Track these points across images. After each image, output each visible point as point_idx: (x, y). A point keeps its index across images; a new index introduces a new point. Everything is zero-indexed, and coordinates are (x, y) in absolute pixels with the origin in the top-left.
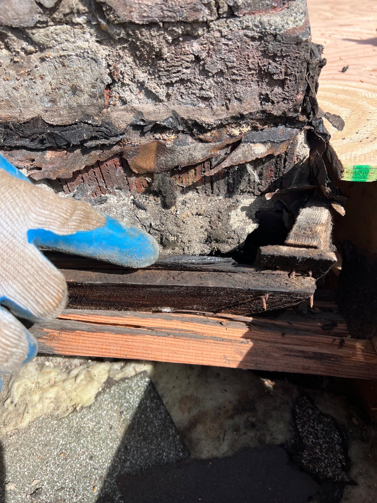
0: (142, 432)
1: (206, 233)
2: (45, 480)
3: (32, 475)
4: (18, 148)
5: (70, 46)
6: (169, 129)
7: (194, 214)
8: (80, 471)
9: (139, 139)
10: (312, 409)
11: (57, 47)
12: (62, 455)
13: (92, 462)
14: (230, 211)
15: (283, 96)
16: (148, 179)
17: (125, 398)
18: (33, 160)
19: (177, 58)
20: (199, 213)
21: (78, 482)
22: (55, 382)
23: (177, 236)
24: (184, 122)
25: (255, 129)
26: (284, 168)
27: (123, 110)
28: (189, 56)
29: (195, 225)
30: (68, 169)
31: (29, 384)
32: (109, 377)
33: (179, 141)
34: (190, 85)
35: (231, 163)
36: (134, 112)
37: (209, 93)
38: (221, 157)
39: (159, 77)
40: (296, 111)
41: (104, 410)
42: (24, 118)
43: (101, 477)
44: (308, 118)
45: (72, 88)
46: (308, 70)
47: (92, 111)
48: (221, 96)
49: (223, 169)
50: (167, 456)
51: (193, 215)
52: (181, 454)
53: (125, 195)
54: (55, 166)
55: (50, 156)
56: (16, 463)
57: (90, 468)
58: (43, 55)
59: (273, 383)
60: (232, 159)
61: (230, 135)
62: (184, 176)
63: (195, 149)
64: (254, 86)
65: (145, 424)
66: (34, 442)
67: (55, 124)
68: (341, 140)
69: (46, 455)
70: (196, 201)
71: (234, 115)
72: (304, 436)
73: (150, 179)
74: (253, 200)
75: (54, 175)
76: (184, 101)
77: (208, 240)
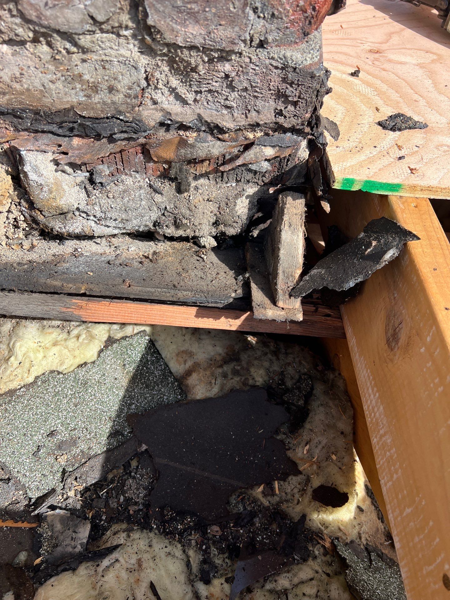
0: (144, 381)
1: (215, 217)
4: (43, 132)
5: (113, 53)
6: (193, 128)
8: (91, 414)
9: (164, 134)
11: (101, 52)
13: (100, 407)
14: (237, 198)
15: (295, 113)
16: (166, 166)
17: (127, 354)
18: (60, 146)
19: (209, 73)
20: (209, 199)
21: (89, 423)
23: (190, 219)
24: (208, 124)
25: (267, 134)
26: (287, 165)
27: (153, 109)
28: (220, 73)
29: (206, 210)
30: (93, 155)
32: (109, 337)
33: (200, 139)
34: (216, 95)
35: (245, 162)
36: (163, 112)
37: (232, 103)
38: (235, 154)
39: (190, 85)
40: (303, 125)
41: (108, 365)
42: (56, 108)
43: (110, 418)
44: (312, 130)
45: (109, 87)
46: (317, 96)
47: (125, 108)
48: (242, 106)
49: (237, 166)
50: (167, 399)
51: (204, 200)
52: (179, 397)
53: (141, 177)
54: (81, 152)
55: (77, 142)
57: (99, 411)
58: (85, 57)
59: (256, 339)
60: (245, 158)
61: (245, 138)
62: (198, 166)
63: (213, 146)
64: (272, 102)
65: (147, 374)
67: (87, 116)
68: (335, 148)
70: (207, 187)
71: (251, 123)
73: (168, 167)
74: (257, 189)
75: (80, 160)
76: (209, 107)
77: (216, 224)
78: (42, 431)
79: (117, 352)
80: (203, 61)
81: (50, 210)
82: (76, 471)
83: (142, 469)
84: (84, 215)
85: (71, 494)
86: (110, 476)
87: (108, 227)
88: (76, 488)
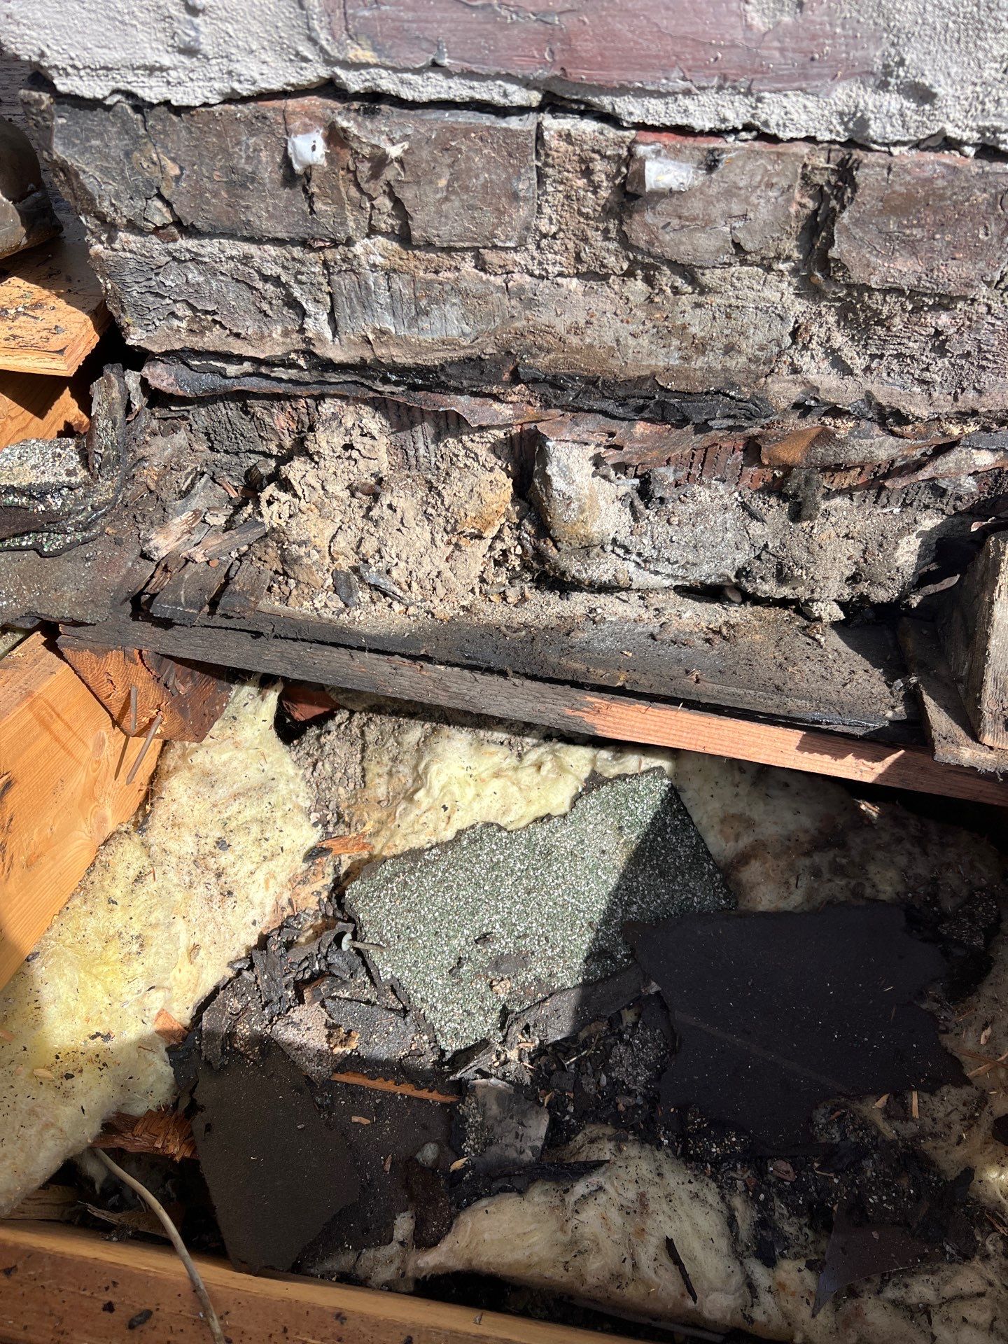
0: (657, 864)
1: (853, 568)
4: (590, 411)
5: (751, 294)
6: (851, 414)
7: (841, 535)
8: (555, 911)
9: (797, 421)
11: (731, 294)
13: (573, 901)
14: (901, 536)
16: (778, 473)
17: (627, 807)
18: (612, 435)
19: (907, 328)
20: (849, 535)
21: (552, 928)
22: (501, 770)
23: (807, 569)
24: (880, 408)
25: (986, 429)
27: (788, 381)
28: (927, 329)
29: (840, 554)
30: (664, 452)
32: (594, 773)
33: (859, 432)
34: (909, 362)
35: (934, 475)
36: (806, 386)
37: (934, 376)
39: (865, 346)
41: (590, 823)
42: (626, 375)
45: (726, 346)
47: (742, 379)
48: (952, 382)
50: (699, 903)
51: (838, 536)
52: (723, 902)
53: (726, 490)
54: (645, 446)
55: (642, 430)
58: (702, 299)
59: (877, 809)
60: (936, 469)
61: (943, 433)
62: (839, 476)
63: (879, 445)
65: (663, 851)
67: (673, 389)
70: (846, 513)
71: (962, 409)
73: (782, 474)
74: (940, 521)
75: (639, 458)
76: (890, 381)
77: (854, 579)
78: (466, 932)
79: (608, 803)
80: (904, 310)
81: (572, 540)
82: (528, 1013)
83: (644, 1029)
84: (621, 552)
85: (513, 1055)
86: (583, 1035)
87: (657, 573)
88: (521, 1045)
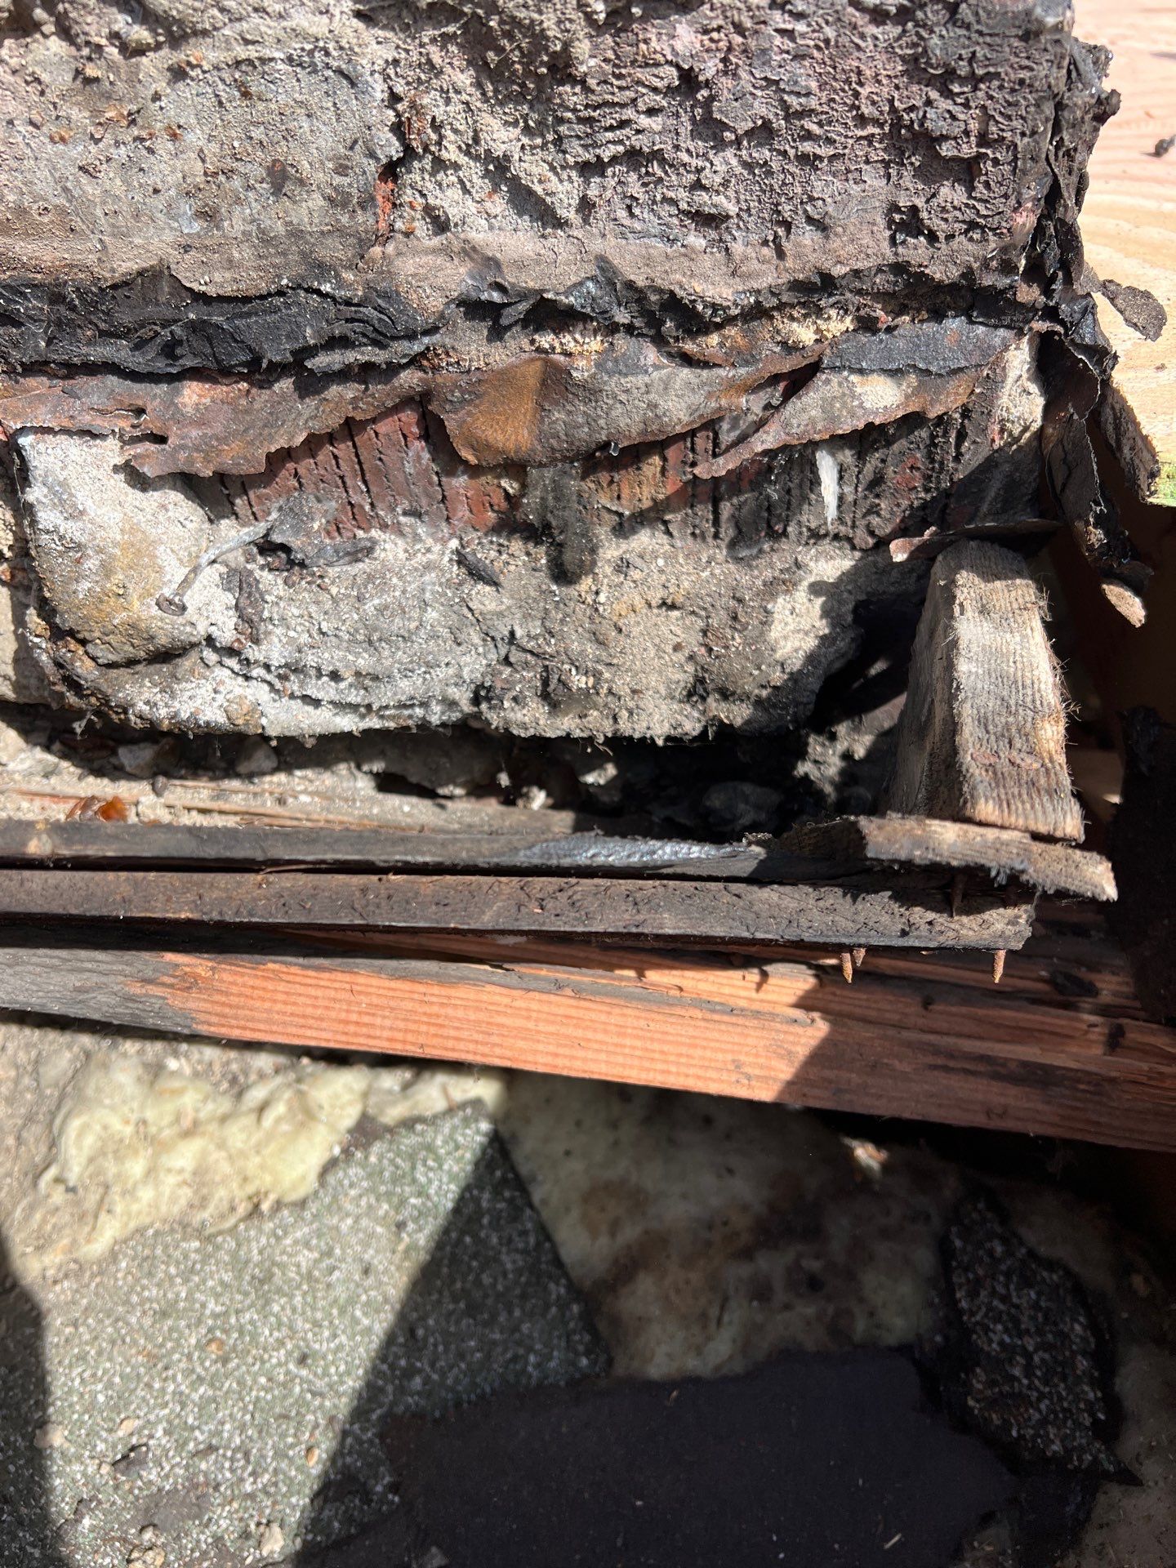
0: (463, 1289)
1: (690, 668)
2: (159, 1421)
3: (120, 1403)
5: (266, 27)
6: (585, 318)
7: (654, 604)
8: (269, 1397)
9: (485, 350)
10: (1005, 1241)
11: (226, 32)
12: (214, 1347)
13: (304, 1372)
14: (773, 596)
15: (970, 215)
16: (510, 486)
17: (414, 1181)
18: (140, 411)
19: (619, 77)
20: (669, 601)
21: (260, 1432)
22: (196, 1123)
23: (597, 675)
24: (635, 295)
25: (867, 325)
26: (957, 459)
27: (434, 251)
28: (660, 71)
29: (657, 641)
30: (251, 443)
31: (116, 1124)
32: (365, 1116)
33: (616, 361)
34: (659, 173)
35: (784, 438)
36: (472, 259)
37: (720, 199)
38: (751, 418)
39: (559, 141)
40: (1007, 268)
41: (348, 1215)
42: (113, 270)
43: (332, 1420)
44: (1047, 292)
45: (270, 171)
46: (1057, 128)
47: (334, 251)
48: (761, 210)
49: (757, 454)
50: (538, 1366)
51: (650, 606)
52: (584, 1361)
53: (432, 535)
54: (209, 432)
55: (195, 398)
56: (71, 1366)
57: (297, 1389)
58: (178, 57)
59: (883, 1155)
60: (787, 425)
61: (784, 344)
62: (624, 477)
63: (666, 389)
64: (873, 179)
65: (474, 1264)
66: (127, 1302)
67: (212, 291)
68: (1151, 372)
69: (162, 1345)
70: (661, 562)
71: (801, 277)
72: (977, 1323)
73: (516, 485)
74: (849, 564)
75: (207, 460)
76: (638, 226)
77: (696, 692)
81: (111, 638)
84: (232, 662)
87: (317, 703)
